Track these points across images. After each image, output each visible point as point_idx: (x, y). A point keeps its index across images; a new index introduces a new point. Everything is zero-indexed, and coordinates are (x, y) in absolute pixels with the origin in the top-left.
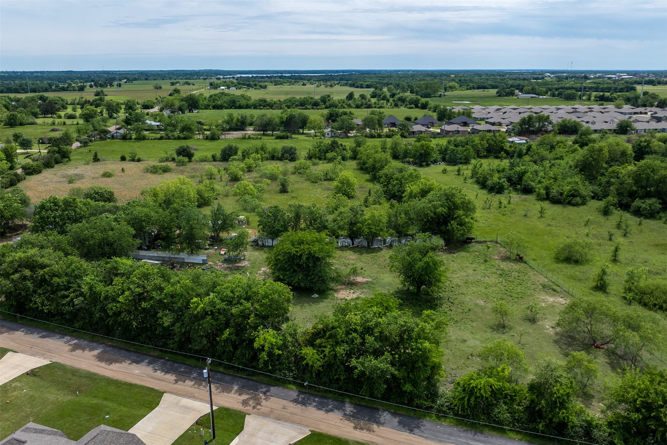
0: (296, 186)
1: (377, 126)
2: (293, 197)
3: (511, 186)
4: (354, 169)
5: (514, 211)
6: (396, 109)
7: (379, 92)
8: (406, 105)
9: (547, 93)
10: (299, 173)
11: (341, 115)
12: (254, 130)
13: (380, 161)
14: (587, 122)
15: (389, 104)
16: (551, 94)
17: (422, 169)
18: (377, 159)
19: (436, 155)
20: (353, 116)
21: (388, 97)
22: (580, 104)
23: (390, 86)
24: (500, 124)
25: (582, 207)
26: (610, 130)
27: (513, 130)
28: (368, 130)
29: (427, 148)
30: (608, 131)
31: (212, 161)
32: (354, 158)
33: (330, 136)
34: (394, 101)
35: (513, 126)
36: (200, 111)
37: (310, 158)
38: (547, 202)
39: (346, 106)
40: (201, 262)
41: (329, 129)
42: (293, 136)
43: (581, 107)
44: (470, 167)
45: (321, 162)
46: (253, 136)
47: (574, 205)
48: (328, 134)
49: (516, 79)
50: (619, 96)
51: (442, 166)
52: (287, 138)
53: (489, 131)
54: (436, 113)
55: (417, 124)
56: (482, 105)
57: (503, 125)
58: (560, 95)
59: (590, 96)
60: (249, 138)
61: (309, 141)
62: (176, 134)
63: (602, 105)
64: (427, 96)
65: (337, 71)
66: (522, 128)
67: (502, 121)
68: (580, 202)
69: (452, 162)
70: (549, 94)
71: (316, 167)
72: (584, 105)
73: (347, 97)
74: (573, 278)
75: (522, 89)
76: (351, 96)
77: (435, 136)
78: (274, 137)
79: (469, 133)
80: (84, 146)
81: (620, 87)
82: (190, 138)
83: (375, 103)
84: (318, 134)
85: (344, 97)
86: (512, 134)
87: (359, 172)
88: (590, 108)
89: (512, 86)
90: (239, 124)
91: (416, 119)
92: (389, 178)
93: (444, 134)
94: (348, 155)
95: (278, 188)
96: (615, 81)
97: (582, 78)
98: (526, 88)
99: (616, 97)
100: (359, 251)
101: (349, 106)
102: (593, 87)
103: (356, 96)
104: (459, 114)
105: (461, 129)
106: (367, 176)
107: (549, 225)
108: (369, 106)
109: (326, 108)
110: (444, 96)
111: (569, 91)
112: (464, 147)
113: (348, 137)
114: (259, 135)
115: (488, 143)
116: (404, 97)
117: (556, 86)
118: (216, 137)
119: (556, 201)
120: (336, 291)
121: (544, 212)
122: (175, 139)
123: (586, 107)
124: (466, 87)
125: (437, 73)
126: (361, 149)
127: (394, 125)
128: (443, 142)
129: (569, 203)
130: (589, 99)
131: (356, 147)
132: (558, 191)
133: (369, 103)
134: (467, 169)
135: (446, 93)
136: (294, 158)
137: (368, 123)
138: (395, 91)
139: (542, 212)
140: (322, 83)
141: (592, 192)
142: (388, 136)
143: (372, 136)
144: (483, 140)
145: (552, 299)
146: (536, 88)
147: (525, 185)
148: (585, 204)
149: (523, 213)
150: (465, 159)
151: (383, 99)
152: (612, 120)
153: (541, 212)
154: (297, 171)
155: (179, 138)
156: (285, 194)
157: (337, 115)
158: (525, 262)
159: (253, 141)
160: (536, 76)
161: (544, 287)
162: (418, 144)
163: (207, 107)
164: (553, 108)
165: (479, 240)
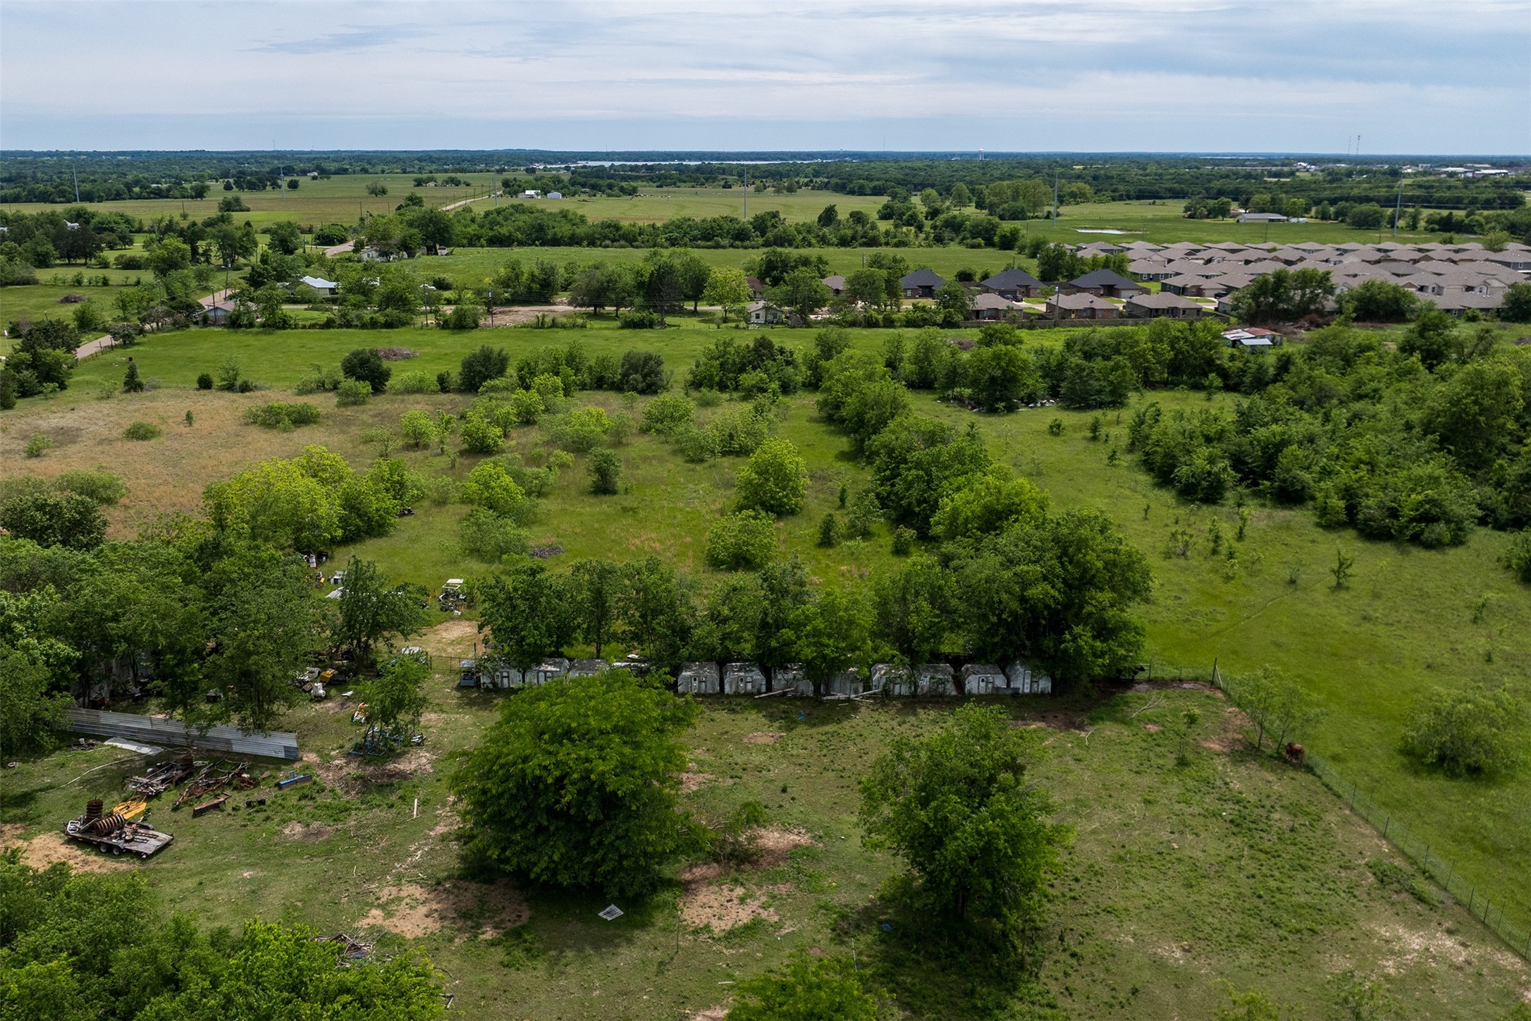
0: (644, 471)
1: (884, 296)
2: (625, 510)
3: (1241, 480)
4: (811, 420)
5: (1257, 566)
6: (938, 250)
7: (899, 205)
8: (964, 239)
9: (1307, 210)
10: (659, 432)
11: (796, 267)
12: (570, 304)
13: (877, 403)
14: (1422, 289)
15: (922, 236)
16: (1317, 212)
17: (993, 419)
18: (870, 398)
19: (1034, 382)
20: (827, 268)
21: (921, 217)
22: (1393, 239)
23: (929, 191)
24: (1199, 292)
25: (1453, 554)
26: (1487, 310)
27: (1235, 308)
28: (860, 304)
29: (1011, 362)
30: (1480, 314)
31: (434, 392)
32: (813, 385)
33: (762, 320)
34: (934, 227)
35: (1236, 299)
36: (457, 250)
37: (696, 384)
38: (1350, 534)
39: (813, 241)
40: (282, 755)
41: (761, 303)
42: (668, 320)
43: (1402, 249)
44: (1127, 415)
45: (726, 396)
46: (564, 320)
47: (1429, 546)
48: (758, 317)
49: (1227, 176)
50: (1488, 219)
51: (1050, 412)
52: (651, 325)
53: (1172, 312)
54: (1035, 262)
55: (987, 291)
56: (1149, 241)
57: (1207, 293)
58: (1340, 215)
59: (1415, 218)
60: (554, 325)
61: (706, 334)
62: (368, 313)
63: (1450, 241)
64: (1017, 215)
65: (810, 155)
66: (1258, 306)
67: (1205, 284)
68: (1447, 537)
69: (1079, 400)
70: (1313, 212)
71: (710, 410)
72: (1405, 241)
73: (820, 219)
74: (1473, 841)
75: (1248, 200)
76: (828, 216)
77: (1033, 322)
78: (618, 323)
79: (1121, 315)
80: (124, 346)
81: (1484, 196)
82: (403, 324)
83: (887, 233)
84: (732, 315)
85: (812, 217)
86: (1233, 320)
87: (822, 428)
88: (1420, 250)
89: (1220, 193)
90: (535, 286)
91: (985, 276)
92: (896, 460)
93: (1056, 318)
94: (799, 379)
95: (590, 480)
96: (1467, 182)
97: (1384, 173)
98: (1256, 198)
99: (1482, 220)
100: (786, 716)
101: (824, 241)
102: (1418, 197)
103: (843, 215)
104: (1095, 263)
105: (1101, 303)
106: (844, 443)
107: (1365, 618)
108: (872, 242)
109: (766, 244)
110: (1058, 215)
111: (1365, 207)
112: (1107, 358)
113: (808, 325)
114: (581, 315)
115: (1173, 348)
116: (959, 219)
117: (1327, 194)
118: (469, 321)
119: (1374, 533)
120: (686, 888)
121: (1348, 571)
122: (364, 326)
123: (1410, 246)
124: (1109, 193)
125: (1041, 162)
126: (831, 365)
127: (927, 291)
128: (1054, 340)
129: (1416, 540)
130: (1413, 227)
131: (820, 357)
132: (1381, 506)
133: (871, 233)
134: (1118, 423)
135: (1062, 210)
136: (654, 384)
137: (861, 287)
138: (938, 205)
139: (1341, 570)
140: (769, 182)
141: (1479, 506)
142: (910, 323)
143: (870, 323)
144: (1162, 341)
145: (1416, 942)
146: (1281, 199)
147: (1285, 481)
148: (1462, 543)
149: (1286, 574)
150: (1113, 393)
151: (908, 224)
152: (1486, 284)
153: (1337, 573)
154: (655, 425)
155: (373, 324)
156: (607, 498)
157: (785, 265)
158: (1310, 770)
159: (562, 333)
160: (1274, 169)
161: (1383, 879)
162: (987, 352)
163: (472, 241)
164: (1329, 249)
165: (1160, 674)
